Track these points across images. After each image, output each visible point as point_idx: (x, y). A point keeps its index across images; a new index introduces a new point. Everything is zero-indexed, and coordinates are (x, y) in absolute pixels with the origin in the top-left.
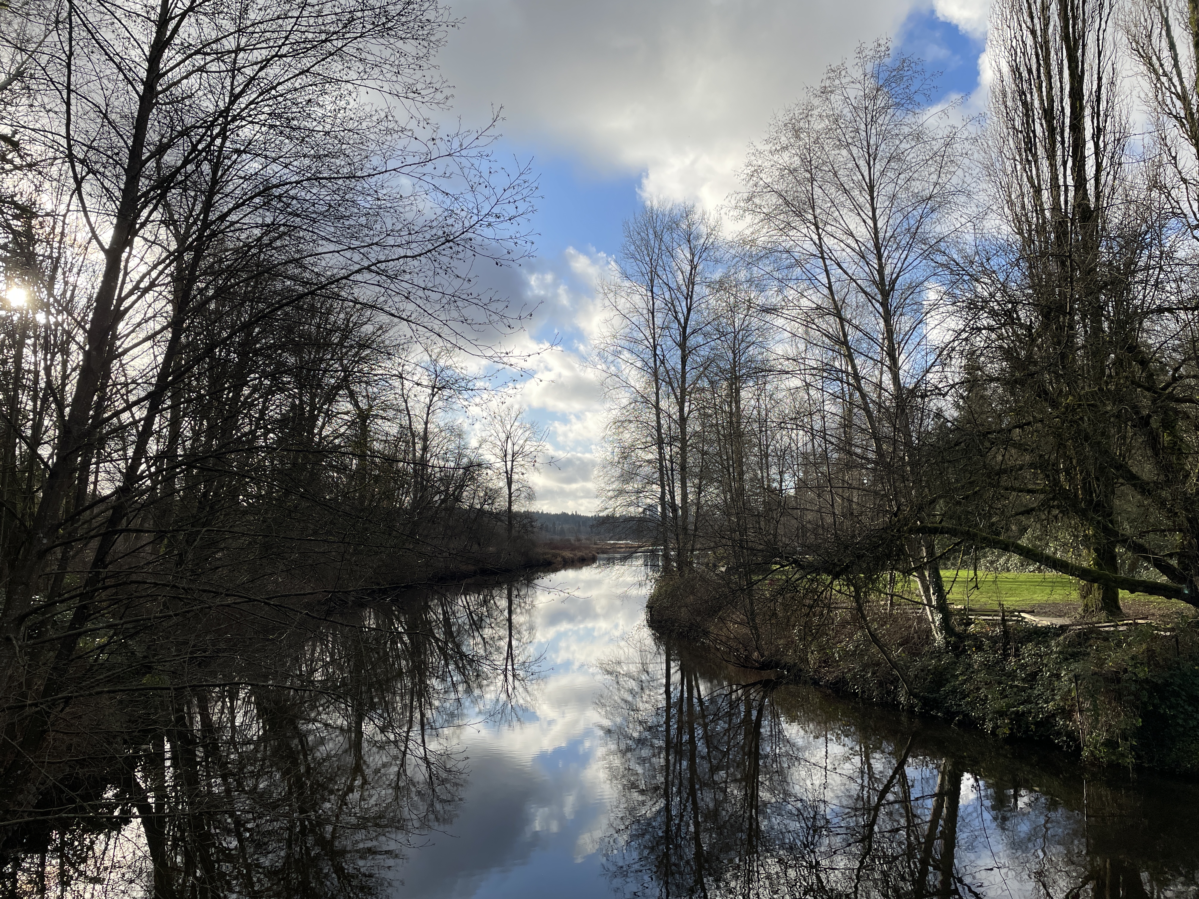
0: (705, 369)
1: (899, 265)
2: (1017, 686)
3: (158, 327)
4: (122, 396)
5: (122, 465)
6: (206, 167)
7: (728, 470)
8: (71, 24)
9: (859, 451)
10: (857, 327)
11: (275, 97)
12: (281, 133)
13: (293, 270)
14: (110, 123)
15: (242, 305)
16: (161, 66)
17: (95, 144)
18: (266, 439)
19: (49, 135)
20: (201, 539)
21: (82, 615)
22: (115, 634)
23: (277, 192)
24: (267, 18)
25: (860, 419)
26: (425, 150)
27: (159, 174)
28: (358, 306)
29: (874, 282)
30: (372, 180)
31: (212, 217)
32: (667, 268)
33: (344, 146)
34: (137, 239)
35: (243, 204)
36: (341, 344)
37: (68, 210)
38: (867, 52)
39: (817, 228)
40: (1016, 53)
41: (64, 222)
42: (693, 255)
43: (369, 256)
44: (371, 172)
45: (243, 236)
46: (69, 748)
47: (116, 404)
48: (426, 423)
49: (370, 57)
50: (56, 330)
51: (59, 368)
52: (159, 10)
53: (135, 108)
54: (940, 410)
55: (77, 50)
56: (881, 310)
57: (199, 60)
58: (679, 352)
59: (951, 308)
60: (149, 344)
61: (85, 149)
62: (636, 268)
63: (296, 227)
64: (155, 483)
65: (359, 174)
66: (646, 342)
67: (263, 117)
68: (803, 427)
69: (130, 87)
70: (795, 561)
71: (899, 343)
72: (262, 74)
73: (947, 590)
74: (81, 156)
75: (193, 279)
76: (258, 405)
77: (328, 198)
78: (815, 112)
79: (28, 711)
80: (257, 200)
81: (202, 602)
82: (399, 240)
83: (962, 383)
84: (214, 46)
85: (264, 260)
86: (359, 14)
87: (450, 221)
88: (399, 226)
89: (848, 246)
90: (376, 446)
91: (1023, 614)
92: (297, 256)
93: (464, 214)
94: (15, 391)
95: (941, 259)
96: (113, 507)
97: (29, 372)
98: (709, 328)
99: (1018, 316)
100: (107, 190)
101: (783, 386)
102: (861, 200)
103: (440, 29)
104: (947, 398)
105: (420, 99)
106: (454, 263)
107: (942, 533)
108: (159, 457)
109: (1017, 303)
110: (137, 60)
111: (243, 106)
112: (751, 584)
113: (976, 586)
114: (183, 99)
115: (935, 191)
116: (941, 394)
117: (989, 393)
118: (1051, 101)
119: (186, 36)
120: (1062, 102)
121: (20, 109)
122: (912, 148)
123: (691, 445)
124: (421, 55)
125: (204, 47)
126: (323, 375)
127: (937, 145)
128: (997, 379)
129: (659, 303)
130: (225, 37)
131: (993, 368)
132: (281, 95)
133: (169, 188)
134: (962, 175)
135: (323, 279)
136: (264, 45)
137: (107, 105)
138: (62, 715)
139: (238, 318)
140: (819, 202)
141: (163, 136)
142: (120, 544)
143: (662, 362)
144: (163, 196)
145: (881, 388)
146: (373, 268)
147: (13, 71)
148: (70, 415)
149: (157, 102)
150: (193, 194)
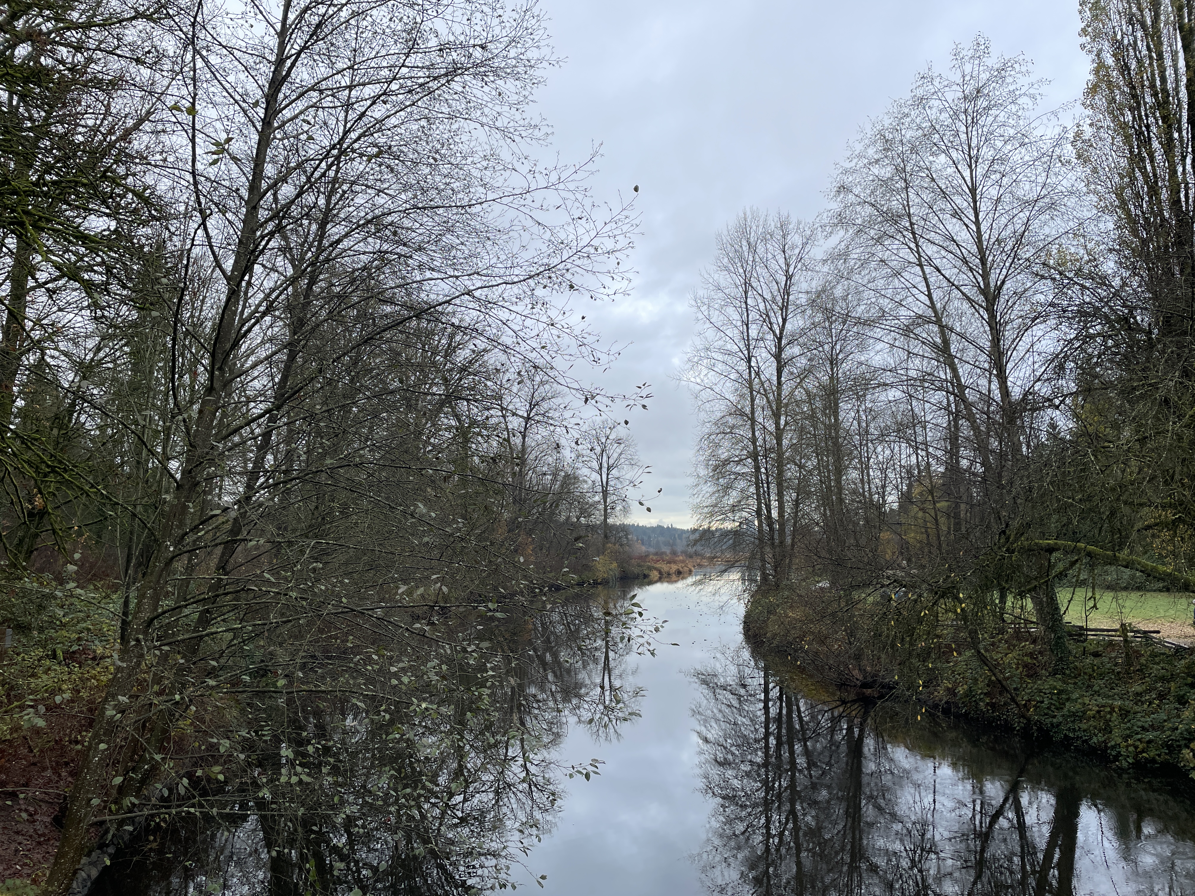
0: (803, 379)
1: (1004, 271)
3: (275, 349)
8: (196, 67)
10: (960, 335)
14: (231, 157)
16: (278, 103)
19: (177, 173)
21: (204, 620)
23: (384, 220)
25: (965, 429)
27: (276, 205)
29: (978, 287)
31: (325, 243)
32: (761, 279)
34: (256, 266)
38: (964, 53)
39: (913, 233)
42: (788, 265)
45: (352, 263)
48: (524, 438)
52: (275, 51)
53: (254, 144)
56: (986, 316)
57: (313, 98)
58: (775, 364)
60: (266, 364)
62: (730, 280)
64: (272, 495)
66: (740, 354)
69: (250, 124)
71: (1006, 351)
73: (1063, 610)
84: (329, 82)
89: (949, 252)
98: (805, 338)
99: (1135, 321)
100: (229, 222)
102: (961, 203)
113: (1095, 606)
115: (1043, 193)
116: (1053, 405)
123: (787, 458)
127: (1045, 146)
129: (754, 315)
130: (340, 72)
140: (915, 209)
143: (758, 374)
145: (989, 398)
147: (143, 112)
149: (275, 138)
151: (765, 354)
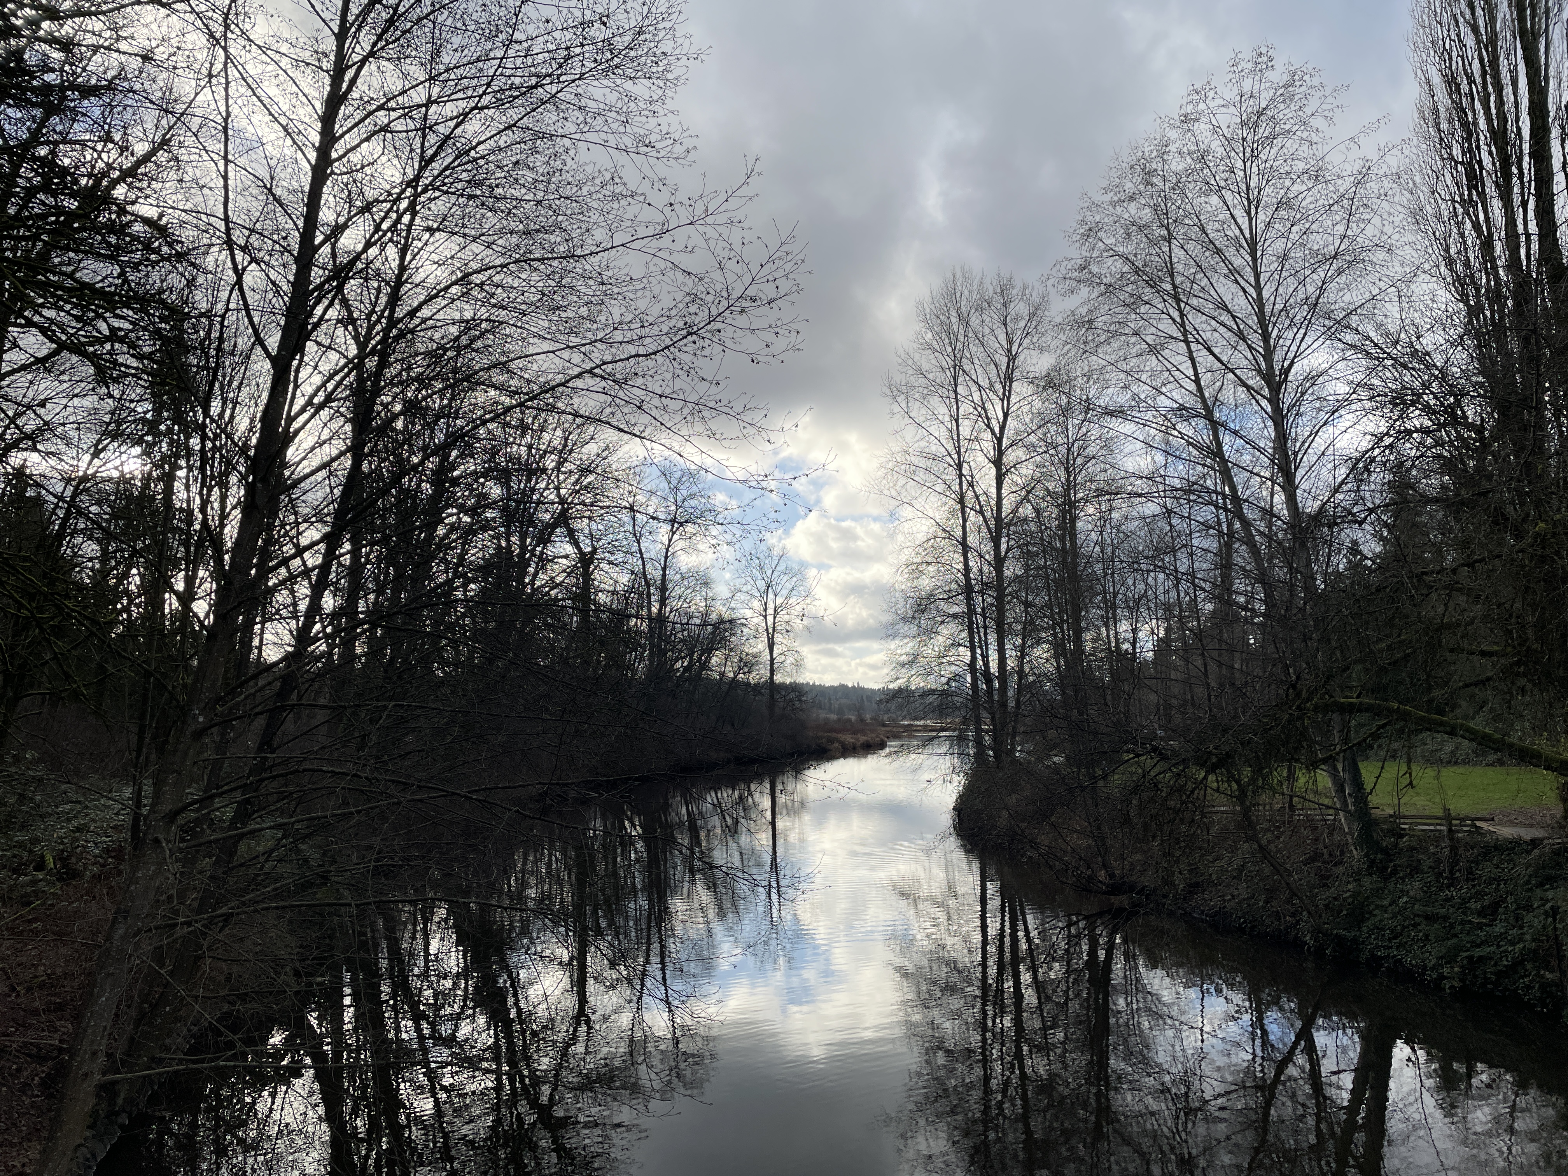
0: (1029, 492)
1: (1294, 348)
2: (1470, 922)
3: (335, 452)
4: (291, 539)
5: (293, 624)
6: (392, 252)
7: (1062, 628)
8: (227, 78)
9: (1242, 599)
10: (1235, 433)
11: (475, 160)
12: (483, 204)
13: (499, 377)
14: (275, 199)
15: (436, 422)
16: (337, 126)
17: (258, 226)
18: (465, 591)
19: (204, 217)
20: (388, 716)
21: (243, 814)
22: (284, 836)
23: (477, 279)
24: (465, 60)
25: (1241, 555)
26: (661, 218)
27: (335, 262)
28: (579, 421)
29: (1259, 371)
30: (595, 260)
31: (399, 313)
32: (976, 361)
33: (560, 218)
34: (308, 343)
35: (436, 296)
36: (558, 468)
37: (227, 310)
38: (1243, 65)
39: (1178, 301)
40: (1450, 59)
41: (222, 323)
42: (1011, 342)
43: (592, 356)
44: (594, 249)
45: (437, 336)
46: (228, 979)
47: (285, 549)
48: (664, 569)
49: (591, 104)
50: (213, 457)
51: (216, 505)
52: (332, 58)
53: (306, 181)
54: (1355, 543)
55: (235, 110)
56: (1269, 410)
57: (382, 118)
58: (993, 471)
59: (1368, 405)
60: (323, 473)
61: (246, 233)
62: (934, 362)
63: (501, 323)
64: (331, 647)
65: (579, 252)
66: (948, 459)
67: (459, 186)
68: (1163, 569)
69: (299, 155)
70: (1155, 749)
71: (1296, 454)
72: (458, 131)
73: (1368, 787)
74: (242, 242)
75: (377, 391)
76: (455, 548)
77: (541, 284)
78: (1172, 148)
79: (180, 932)
80: (454, 290)
81: (391, 796)
82: (629, 335)
83: (1386, 505)
84: (400, 99)
85: (463, 365)
86: (578, 50)
87: (693, 309)
88: (628, 317)
89: (1222, 324)
90: (602, 598)
91: (1478, 824)
92: (503, 359)
93: (710, 298)
94: (164, 534)
95: (1349, 337)
96: (282, 677)
97: (181, 510)
98: (1033, 438)
99: (1463, 412)
100: (274, 283)
101: (1135, 514)
102: (1237, 262)
103: (679, 63)
104: (1366, 526)
105: (654, 154)
106: (699, 362)
107: (1360, 710)
108: (335, 615)
109: (1462, 396)
110: (307, 120)
111: (436, 173)
112: (1094, 779)
113: (1411, 784)
114: (363, 167)
115: (1342, 247)
116: (1356, 522)
117: (1425, 518)
118: (1502, 117)
119: (365, 88)
120: (1517, 121)
121: (168, 185)
122: (1309, 190)
123: (1010, 594)
124: (655, 98)
125: (389, 100)
126: (535, 509)
127: (1343, 185)
128: (1436, 500)
129: (966, 408)
130: (413, 87)
131: (1432, 484)
132: (483, 157)
133: (347, 278)
134: (1379, 224)
135: (535, 387)
136: (461, 95)
137: (272, 178)
138: (220, 937)
139: (431, 438)
140: (1179, 267)
141: (339, 215)
142: (290, 725)
143: (971, 485)
144: (340, 288)
145: (1273, 515)
146: (596, 371)
147: (158, 139)
148: (231, 565)
149: (333, 172)
150: (376, 285)
151: (981, 459)
